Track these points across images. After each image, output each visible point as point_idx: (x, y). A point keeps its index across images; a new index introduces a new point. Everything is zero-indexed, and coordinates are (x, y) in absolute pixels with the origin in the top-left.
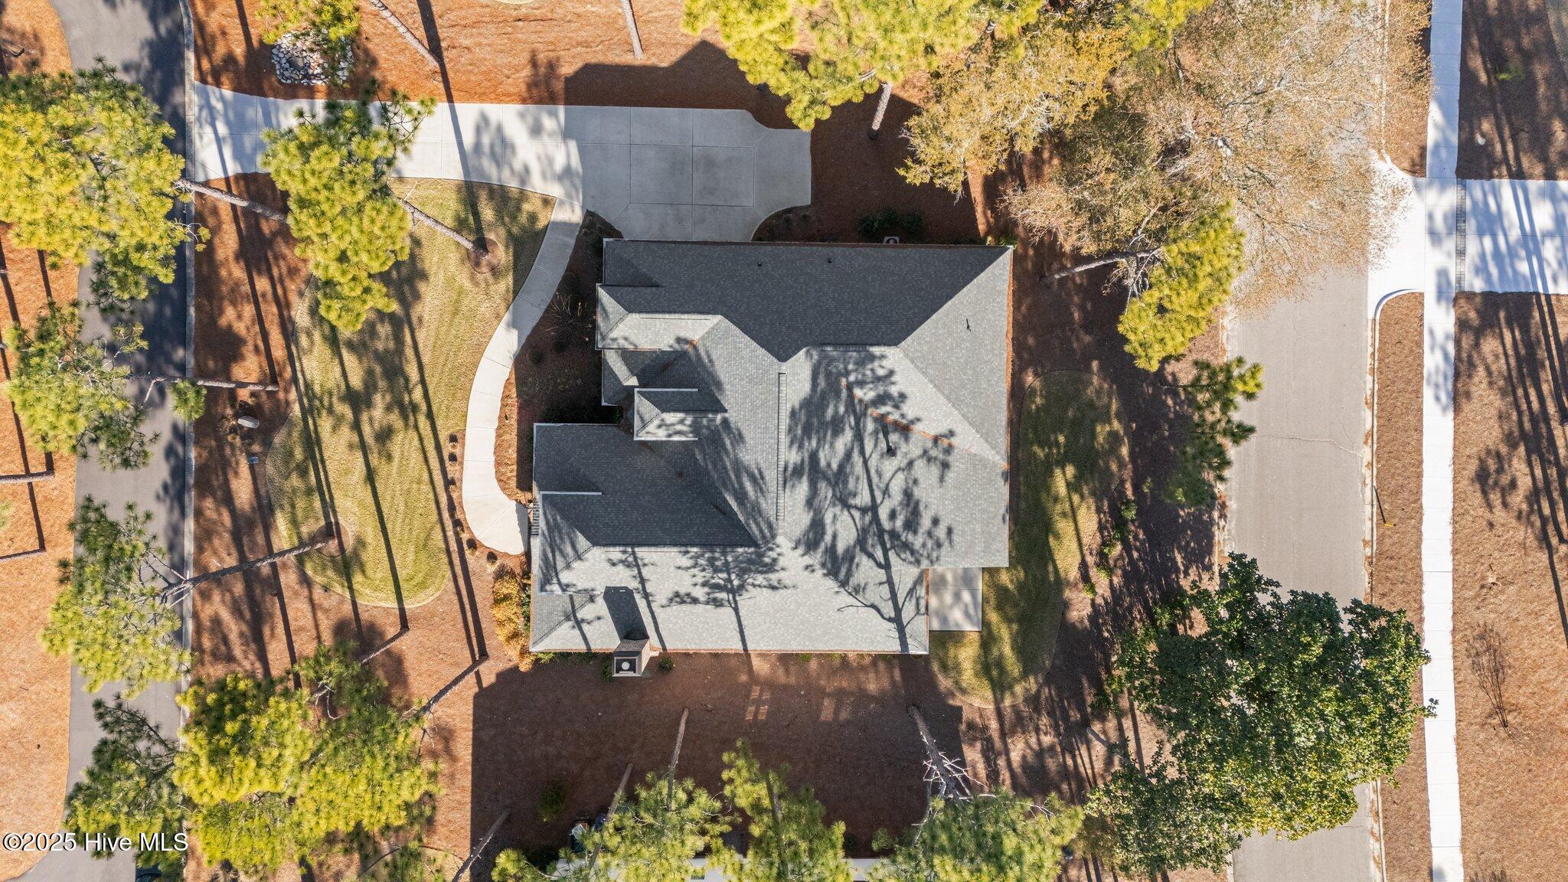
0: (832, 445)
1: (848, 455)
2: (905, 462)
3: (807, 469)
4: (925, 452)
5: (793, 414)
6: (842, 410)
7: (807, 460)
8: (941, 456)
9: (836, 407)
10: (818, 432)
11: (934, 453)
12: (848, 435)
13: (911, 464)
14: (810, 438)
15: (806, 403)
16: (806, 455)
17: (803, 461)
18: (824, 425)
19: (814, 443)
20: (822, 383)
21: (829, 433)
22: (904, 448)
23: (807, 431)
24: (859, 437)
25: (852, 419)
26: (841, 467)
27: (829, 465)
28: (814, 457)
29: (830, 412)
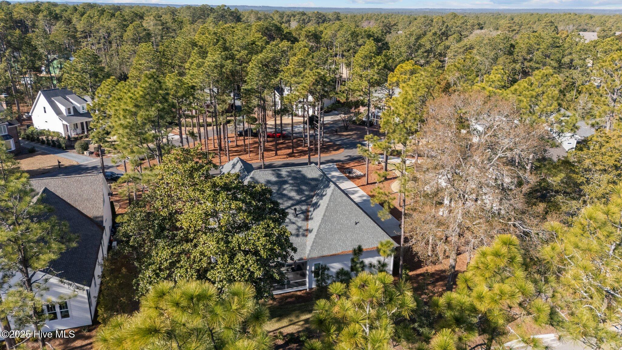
0: (292, 190)
1: (290, 198)
2: (294, 221)
3: (281, 179)
4: (300, 227)
5: (299, 171)
6: (306, 193)
7: (283, 179)
8: (300, 233)
9: (307, 190)
10: (295, 183)
11: (301, 230)
12: (298, 197)
13: (294, 223)
14: (292, 180)
15: (304, 177)
16: (286, 179)
17: (283, 177)
18: (298, 185)
19: (291, 182)
20: (313, 183)
21: (296, 188)
22: (299, 220)
23: (294, 178)
24: (299, 202)
25: (304, 198)
26: (285, 195)
27: (284, 189)
28: (285, 182)
29: (304, 187)
